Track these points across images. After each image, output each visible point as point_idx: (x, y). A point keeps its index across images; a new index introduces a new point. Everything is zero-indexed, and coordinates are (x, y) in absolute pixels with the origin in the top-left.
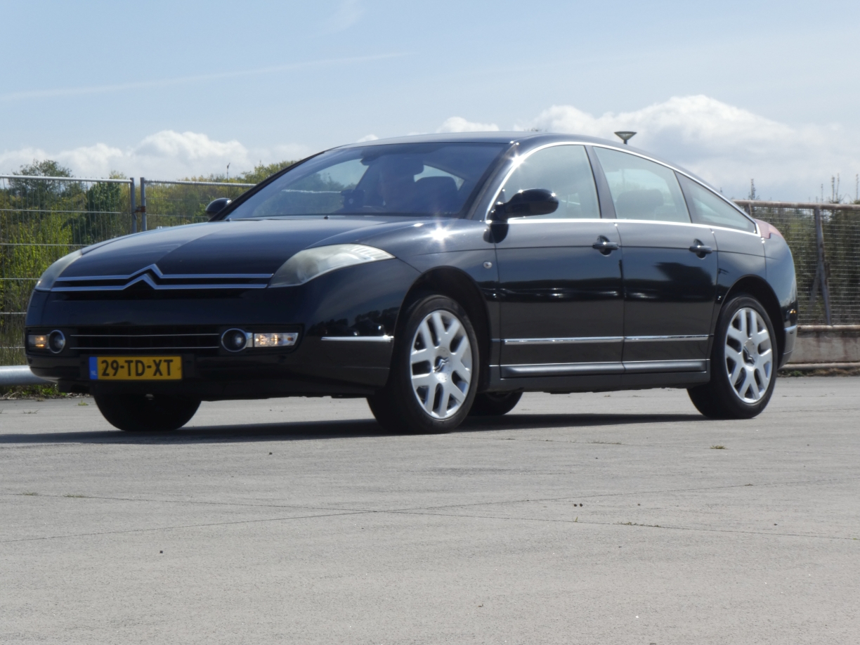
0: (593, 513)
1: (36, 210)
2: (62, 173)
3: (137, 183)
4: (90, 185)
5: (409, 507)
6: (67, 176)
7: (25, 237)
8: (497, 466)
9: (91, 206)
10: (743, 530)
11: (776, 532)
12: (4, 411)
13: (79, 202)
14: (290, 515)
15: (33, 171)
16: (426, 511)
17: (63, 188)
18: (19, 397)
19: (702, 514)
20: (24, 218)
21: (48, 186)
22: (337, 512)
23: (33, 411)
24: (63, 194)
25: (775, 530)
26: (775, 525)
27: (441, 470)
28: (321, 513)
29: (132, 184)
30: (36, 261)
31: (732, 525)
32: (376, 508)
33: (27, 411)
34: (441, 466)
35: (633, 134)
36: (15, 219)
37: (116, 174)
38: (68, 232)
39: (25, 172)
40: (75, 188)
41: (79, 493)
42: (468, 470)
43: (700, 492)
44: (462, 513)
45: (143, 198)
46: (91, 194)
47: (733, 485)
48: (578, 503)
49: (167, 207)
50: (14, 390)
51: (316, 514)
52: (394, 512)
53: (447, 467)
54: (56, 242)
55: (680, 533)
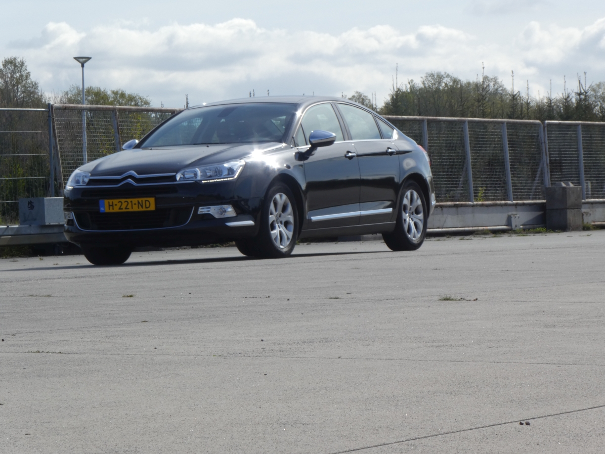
0: (11, 345)
10: (128, 353)
11: (154, 354)
19: (99, 343)
25: (154, 352)
26: (155, 348)
31: (121, 350)
35: (89, 58)
43: (104, 328)
47: (132, 322)
55: (77, 357)
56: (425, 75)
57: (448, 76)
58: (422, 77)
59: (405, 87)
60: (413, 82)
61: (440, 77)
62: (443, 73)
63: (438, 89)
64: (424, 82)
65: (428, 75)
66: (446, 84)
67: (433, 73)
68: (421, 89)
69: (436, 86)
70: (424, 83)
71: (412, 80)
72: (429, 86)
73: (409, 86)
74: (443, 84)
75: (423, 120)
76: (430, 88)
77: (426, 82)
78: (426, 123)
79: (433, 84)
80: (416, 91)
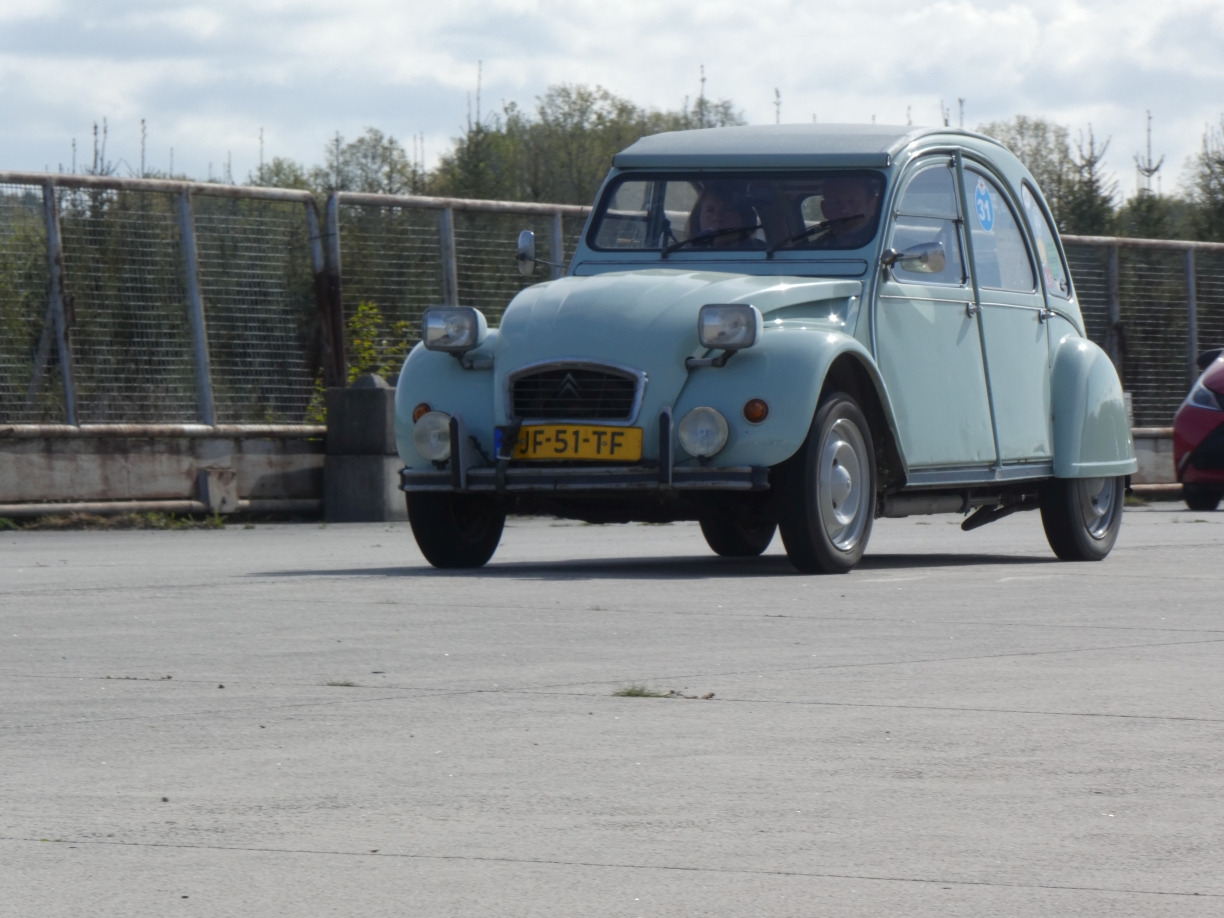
56: (548, 92)
57: (605, 96)
58: (538, 98)
59: (494, 119)
60: (517, 109)
61: (585, 98)
62: (592, 88)
63: (578, 132)
64: (543, 108)
65: (553, 92)
66: (600, 117)
67: (568, 86)
68: (535, 128)
69: (576, 119)
70: (543, 113)
71: (513, 104)
72: (557, 119)
73: (504, 119)
74: (594, 117)
75: (551, 214)
76: (558, 125)
77: (549, 111)
78: (559, 222)
79: (567, 115)
80: (523, 131)
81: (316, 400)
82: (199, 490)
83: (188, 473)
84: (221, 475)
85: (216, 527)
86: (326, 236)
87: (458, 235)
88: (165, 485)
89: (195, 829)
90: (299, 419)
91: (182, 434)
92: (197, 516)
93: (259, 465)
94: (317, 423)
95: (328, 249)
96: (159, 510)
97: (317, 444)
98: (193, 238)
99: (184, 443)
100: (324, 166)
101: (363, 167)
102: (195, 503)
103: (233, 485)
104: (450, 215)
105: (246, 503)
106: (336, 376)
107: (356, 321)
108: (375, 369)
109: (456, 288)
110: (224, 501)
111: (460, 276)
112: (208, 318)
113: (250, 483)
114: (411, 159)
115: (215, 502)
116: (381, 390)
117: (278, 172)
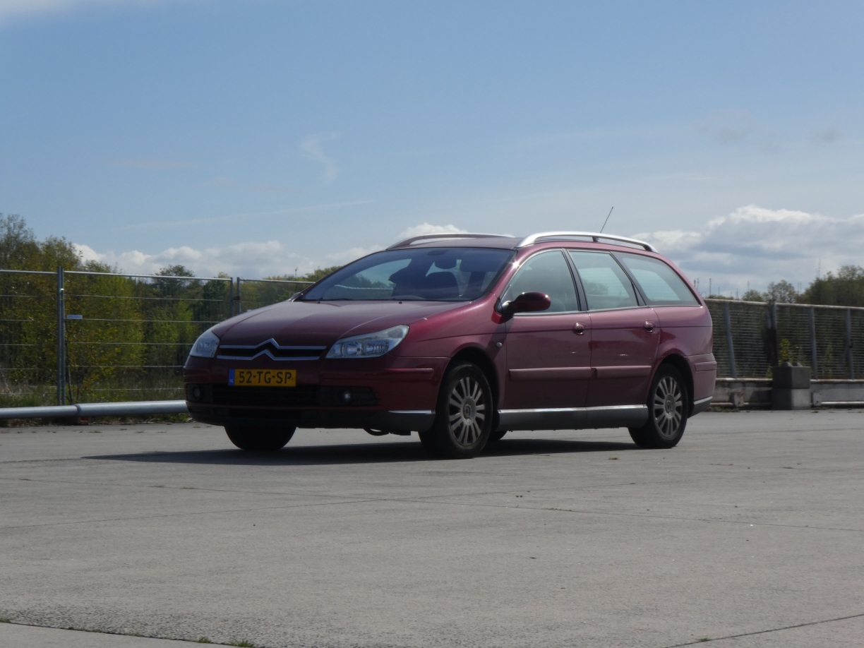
0: (530, 501)
1: (169, 298)
2: (187, 274)
3: (235, 281)
4: (205, 282)
5: (407, 497)
6: (190, 276)
7: (161, 316)
8: (467, 470)
9: (205, 296)
10: (627, 513)
11: (648, 515)
12: (145, 431)
13: (197, 293)
14: (329, 501)
15: (168, 272)
16: (419, 500)
17: (187, 284)
18: (156, 421)
19: (600, 503)
20: (161, 303)
21: (178, 282)
22: (360, 500)
23: (164, 431)
24: (189, 288)
25: (648, 513)
26: (648, 510)
27: (430, 472)
28: (349, 500)
29: (231, 281)
30: (169, 331)
31: (619, 510)
32: (386, 498)
33: (160, 431)
34: (430, 470)
36: (155, 304)
37: (222, 274)
38: (190, 313)
39: (163, 274)
40: (196, 283)
41: (191, 486)
42: (448, 473)
43: (600, 488)
44: (442, 501)
45: (238, 291)
46: (206, 287)
47: (622, 483)
48: (519, 495)
49: (256, 296)
50: (152, 417)
51: (346, 501)
52: (398, 500)
53: (434, 470)
54: (183, 319)
55: (585, 515)
56: (841, 268)
57: (861, 269)
58: (838, 270)
59: (823, 276)
60: (831, 273)
61: (854, 270)
62: (856, 266)
63: (851, 281)
65: (843, 268)
66: (859, 276)
67: (848, 266)
68: (837, 281)
69: (850, 277)
70: (839, 274)
72: (844, 277)
73: (827, 277)
74: (857, 276)
77: (842, 274)
78: (849, 313)
79: (848, 276)
80: (834, 280)
81: (769, 370)
82: (731, 399)
83: (728, 394)
84: (739, 395)
85: (737, 411)
86: (772, 317)
87: (816, 317)
88: (721, 397)
89: (747, 517)
90: (763, 377)
91: (726, 381)
92: (731, 408)
93: (750, 390)
94: (769, 378)
95: (773, 321)
96: (719, 406)
97: (769, 384)
98: (729, 318)
99: (726, 384)
100: (767, 292)
101: (780, 293)
102: (730, 404)
103: (742, 397)
104: (813, 310)
105: (747, 403)
106: (775, 363)
107: (781, 345)
108: (787, 360)
109: (814, 334)
110: (739, 403)
111: (816, 330)
112: (734, 344)
113: (748, 397)
114: (796, 290)
115: (736, 403)
116: (790, 368)
117: (752, 295)
